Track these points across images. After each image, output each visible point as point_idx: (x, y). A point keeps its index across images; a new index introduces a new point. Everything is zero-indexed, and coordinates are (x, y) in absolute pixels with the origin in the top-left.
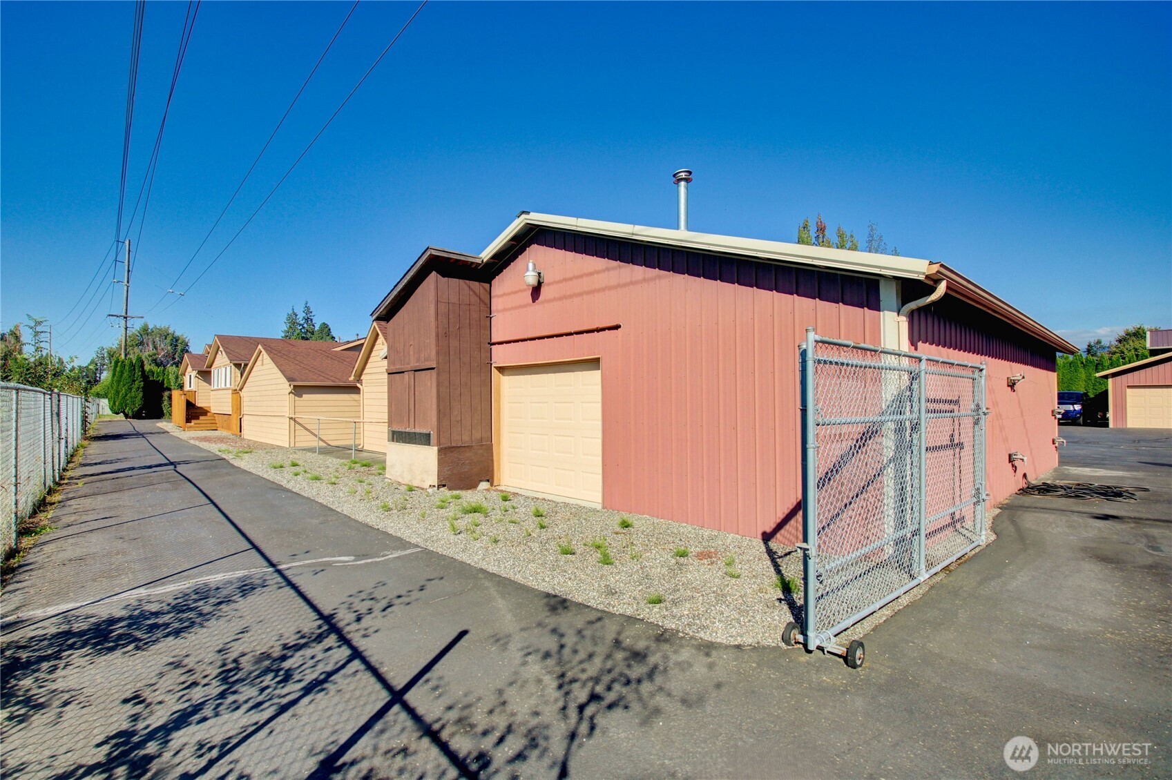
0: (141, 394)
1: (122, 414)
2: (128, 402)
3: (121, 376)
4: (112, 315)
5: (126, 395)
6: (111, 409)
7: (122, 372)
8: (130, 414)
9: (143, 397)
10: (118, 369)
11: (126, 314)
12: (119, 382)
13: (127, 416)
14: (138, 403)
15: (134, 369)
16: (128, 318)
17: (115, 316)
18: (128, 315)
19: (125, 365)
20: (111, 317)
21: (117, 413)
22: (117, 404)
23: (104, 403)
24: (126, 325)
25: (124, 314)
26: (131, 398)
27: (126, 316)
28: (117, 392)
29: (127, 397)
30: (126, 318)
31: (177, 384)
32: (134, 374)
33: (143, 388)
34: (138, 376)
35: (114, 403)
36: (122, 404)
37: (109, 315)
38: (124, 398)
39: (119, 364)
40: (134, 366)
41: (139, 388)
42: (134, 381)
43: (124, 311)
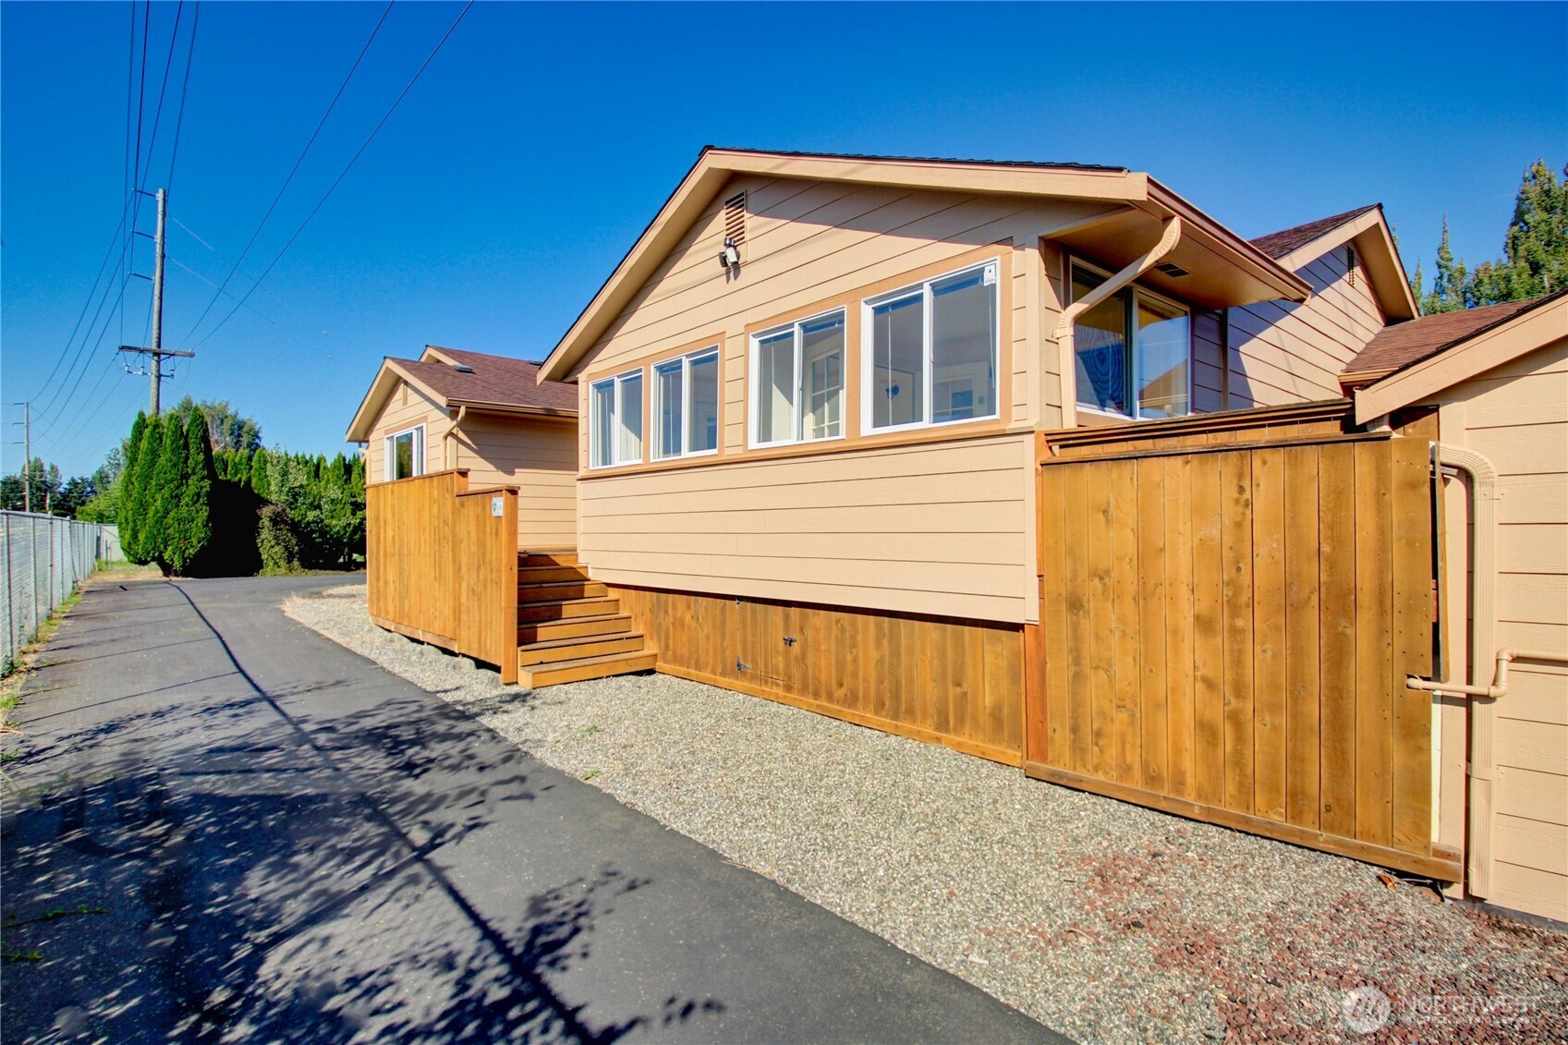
0: (205, 513)
1: (154, 564)
2: (171, 531)
3: (153, 463)
4: (130, 348)
5: (167, 513)
6: (128, 550)
7: (154, 454)
8: (177, 564)
9: (209, 518)
10: (144, 445)
11: (159, 346)
12: (146, 478)
13: (167, 569)
14: (198, 533)
15: (186, 446)
16: (162, 356)
17: (135, 349)
18: (162, 348)
19: (161, 435)
20: (127, 353)
21: (143, 562)
22: (141, 537)
23: (111, 534)
24: (159, 371)
25: (154, 347)
26: (179, 521)
27: (158, 350)
28: (143, 507)
29: (169, 520)
30: (157, 354)
31: (285, 489)
32: (187, 458)
33: (208, 494)
34: (197, 464)
35: (135, 536)
36: (155, 538)
37: (122, 348)
38: (159, 521)
39: (147, 432)
40: (186, 437)
41: (198, 495)
42: (185, 477)
43: (155, 340)
